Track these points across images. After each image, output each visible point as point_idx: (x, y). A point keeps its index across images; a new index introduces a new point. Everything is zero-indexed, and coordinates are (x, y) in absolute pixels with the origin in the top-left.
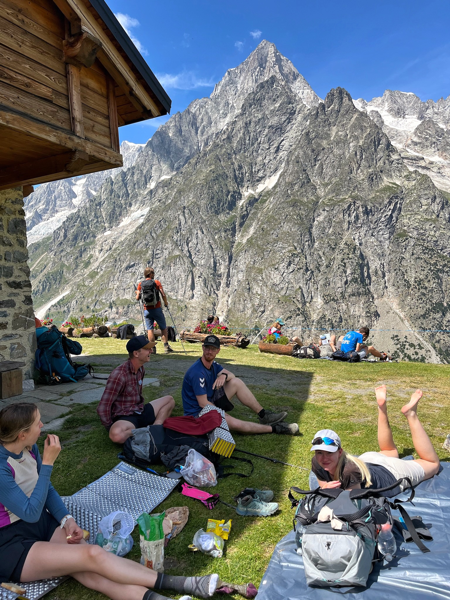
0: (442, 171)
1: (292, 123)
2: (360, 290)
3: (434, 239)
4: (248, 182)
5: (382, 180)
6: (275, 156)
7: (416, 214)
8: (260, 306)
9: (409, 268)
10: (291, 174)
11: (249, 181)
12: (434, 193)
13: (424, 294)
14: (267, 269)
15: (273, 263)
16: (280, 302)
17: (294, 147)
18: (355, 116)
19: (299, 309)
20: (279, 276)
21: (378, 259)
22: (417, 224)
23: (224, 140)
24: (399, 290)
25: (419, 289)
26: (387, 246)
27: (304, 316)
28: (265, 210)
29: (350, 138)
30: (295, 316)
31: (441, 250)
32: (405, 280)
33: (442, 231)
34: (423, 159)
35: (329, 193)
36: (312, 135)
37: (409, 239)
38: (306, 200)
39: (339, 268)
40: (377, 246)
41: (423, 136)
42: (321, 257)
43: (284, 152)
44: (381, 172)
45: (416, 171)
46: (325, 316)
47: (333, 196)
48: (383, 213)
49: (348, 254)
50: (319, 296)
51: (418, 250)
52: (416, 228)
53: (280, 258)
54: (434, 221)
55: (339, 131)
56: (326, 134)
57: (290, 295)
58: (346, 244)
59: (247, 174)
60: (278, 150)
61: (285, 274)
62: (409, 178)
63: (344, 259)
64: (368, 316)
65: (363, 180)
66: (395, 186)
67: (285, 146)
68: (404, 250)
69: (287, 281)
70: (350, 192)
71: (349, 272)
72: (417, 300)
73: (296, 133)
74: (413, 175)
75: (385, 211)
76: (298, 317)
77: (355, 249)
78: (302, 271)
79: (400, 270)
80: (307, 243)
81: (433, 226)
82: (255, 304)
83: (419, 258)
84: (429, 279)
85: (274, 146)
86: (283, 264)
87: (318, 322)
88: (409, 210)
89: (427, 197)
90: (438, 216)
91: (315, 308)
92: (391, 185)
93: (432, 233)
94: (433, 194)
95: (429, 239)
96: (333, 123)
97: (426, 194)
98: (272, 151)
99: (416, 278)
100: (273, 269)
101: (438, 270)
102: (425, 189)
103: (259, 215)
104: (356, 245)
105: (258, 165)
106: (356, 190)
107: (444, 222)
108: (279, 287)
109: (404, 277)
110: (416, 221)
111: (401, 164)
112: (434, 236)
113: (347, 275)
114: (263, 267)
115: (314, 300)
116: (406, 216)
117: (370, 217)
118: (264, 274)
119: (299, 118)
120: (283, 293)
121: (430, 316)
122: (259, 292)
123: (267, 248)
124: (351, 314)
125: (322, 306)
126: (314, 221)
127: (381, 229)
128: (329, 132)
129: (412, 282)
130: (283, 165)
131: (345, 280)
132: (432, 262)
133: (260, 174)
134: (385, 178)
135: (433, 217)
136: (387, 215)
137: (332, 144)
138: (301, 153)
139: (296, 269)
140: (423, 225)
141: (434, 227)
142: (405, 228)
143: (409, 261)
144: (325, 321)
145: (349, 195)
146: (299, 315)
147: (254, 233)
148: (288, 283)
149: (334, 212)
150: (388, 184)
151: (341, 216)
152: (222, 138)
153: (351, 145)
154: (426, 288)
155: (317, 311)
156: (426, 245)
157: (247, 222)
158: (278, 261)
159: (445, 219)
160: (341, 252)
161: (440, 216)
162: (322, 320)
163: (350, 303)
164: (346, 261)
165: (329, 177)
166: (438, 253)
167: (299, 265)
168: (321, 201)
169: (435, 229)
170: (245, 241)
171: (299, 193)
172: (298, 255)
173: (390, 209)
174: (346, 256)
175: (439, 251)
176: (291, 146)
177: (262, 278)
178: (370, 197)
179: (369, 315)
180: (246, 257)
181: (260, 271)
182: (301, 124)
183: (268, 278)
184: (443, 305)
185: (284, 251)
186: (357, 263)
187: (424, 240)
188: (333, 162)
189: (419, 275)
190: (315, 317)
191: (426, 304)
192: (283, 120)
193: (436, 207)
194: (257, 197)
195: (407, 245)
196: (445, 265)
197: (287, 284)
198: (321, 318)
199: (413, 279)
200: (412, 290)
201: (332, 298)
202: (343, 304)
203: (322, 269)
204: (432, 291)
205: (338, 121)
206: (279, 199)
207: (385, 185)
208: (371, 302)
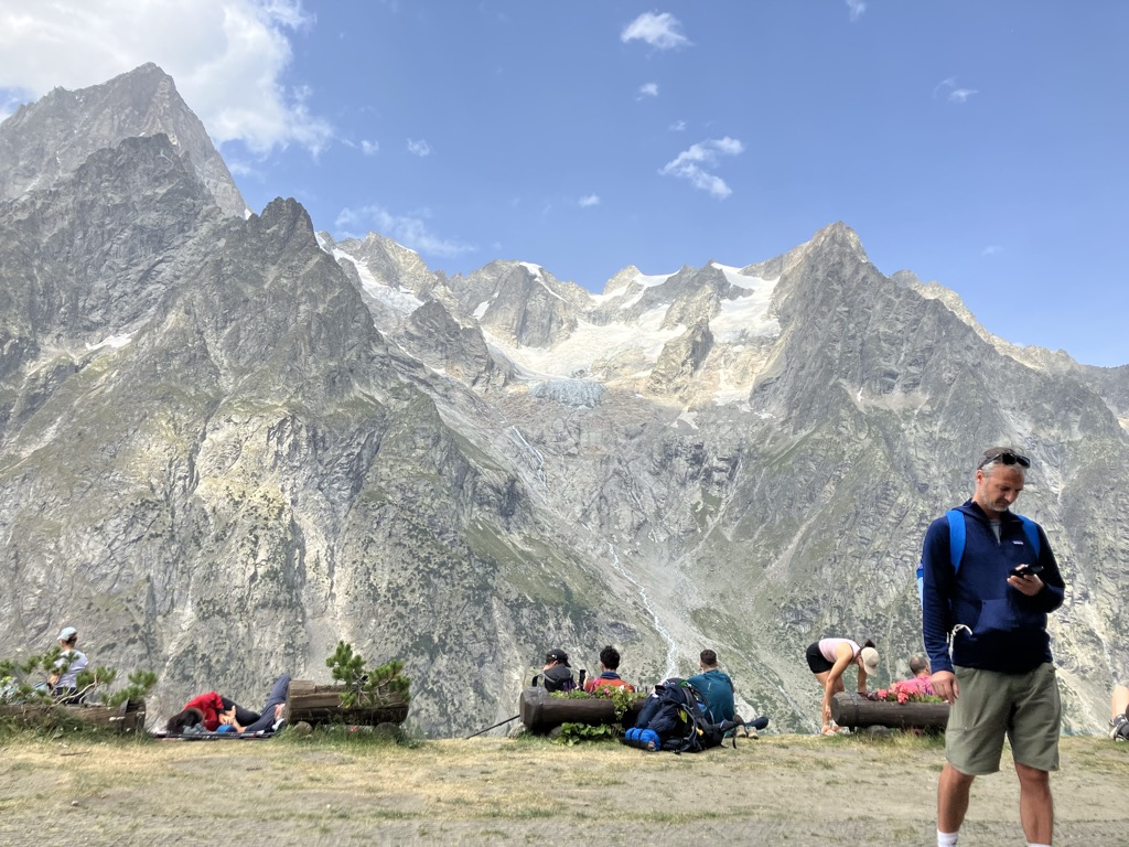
0: (451, 393)
1: (187, 234)
2: (280, 598)
3: (430, 512)
4: (62, 327)
5: (351, 386)
6: (136, 288)
7: (404, 461)
8: (36, 613)
9: (379, 561)
10: (170, 332)
11: (63, 323)
12: (438, 429)
13: (401, 616)
14: (73, 527)
15: (93, 514)
16: (93, 608)
17: (181, 280)
18: (316, 259)
19: (136, 628)
20: (102, 548)
21: (323, 536)
22: (404, 480)
23: (19, 222)
24: (356, 603)
25: (394, 605)
26: (343, 514)
27: (147, 644)
28: (93, 394)
29: (302, 295)
30: (124, 644)
31: (440, 534)
32: (371, 585)
33: (444, 499)
34: (421, 366)
35: (245, 389)
36: (228, 269)
37: (388, 505)
38: (192, 392)
39: (242, 545)
40: (325, 510)
41: (426, 328)
42: (206, 517)
43: (158, 285)
44: (351, 371)
45: (411, 386)
46: (195, 648)
47: (252, 397)
48: (344, 449)
49: (266, 519)
50: (189, 603)
51: (401, 529)
52: (401, 488)
53: (111, 505)
54: (433, 481)
55: (281, 276)
56: (256, 274)
57: (120, 592)
58: (264, 497)
59: (62, 309)
60: (146, 277)
61: (117, 544)
62: (398, 394)
63: (255, 528)
64: (288, 654)
65: (316, 378)
66: (372, 402)
67: (163, 274)
68: (375, 526)
69: (119, 560)
70: (288, 396)
71: (262, 555)
72: (388, 627)
73: (193, 255)
74: (406, 390)
75: (349, 445)
76: (131, 646)
77: (281, 510)
78: (159, 541)
79: (362, 563)
80: (181, 483)
81: (430, 488)
82: (25, 608)
83: (400, 544)
84: (412, 587)
85: (140, 268)
86: (118, 521)
87: (178, 661)
88: (392, 453)
89: (425, 434)
90: (440, 472)
91: (175, 628)
92: (366, 399)
93: (428, 501)
94: (435, 431)
95: (421, 511)
96: (272, 258)
97: (424, 429)
98: (132, 276)
99: (390, 583)
100: (89, 529)
101: (432, 571)
102: (424, 420)
103: (76, 403)
104: (285, 503)
105: (93, 296)
106: (300, 394)
107: (449, 485)
108: (98, 571)
109: (368, 579)
110: (403, 473)
111: (388, 366)
112: (430, 506)
113: (257, 561)
114: (64, 521)
115: (175, 610)
116: (387, 462)
117: (319, 452)
118: (64, 537)
119: (204, 230)
120: (104, 586)
121: (407, 660)
122: (41, 580)
123: (83, 479)
124: (255, 646)
125: (193, 624)
126: (203, 437)
127: (338, 479)
128: (261, 273)
129: (382, 590)
130: (152, 310)
131: (252, 571)
132: (422, 556)
133: (96, 317)
134: (357, 385)
135: (432, 472)
136: (352, 454)
137: (265, 296)
138: (199, 297)
139: (147, 536)
140: (414, 483)
141: (432, 490)
142: (383, 484)
143: (381, 548)
144: (194, 659)
145: (285, 400)
146: (133, 641)
147: (55, 440)
148: (120, 564)
149: (250, 428)
150: (361, 396)
151: (263, 439)
152: (16, 218)
153: (302, 308)
154: (406, 604)
155: (180, 635)
156: (414, 521)
157: (42, 412)
158: (104, 511)
159: (450, 479)
160: (251, 511)
161: (444, 472)
162: (187, 656)
163: (254, 624)
164: (259, 532)
165: (248, 357)
166: (434, 538)
167: (154, 528)
168: (224, 400)
169: (433, 494)
170: (26, 453)
171: (179, 375)
172: (156, 505)
173: (359, 444)
174: (260, 523)
175: (436, 536)
176: (177, 278)
177: (56, 547)
178: (325, 413)
179: (291, 651)
180: (22, 491)
181: (55, 531)
182: (204, 242)
183: (73, 548)
184: (431, 639)
185: (126, 491)
186: (281, 539)
187: (413, 511)
188: (263, 331)
189: (396, 576)
190: (171, 649)
191: (403, 636)
192: (169, 222)
193: (438, 456)
194: (77, 363)
195: (382, 517)
196: (443, 564)
197: (118, 567)
198: (186, 653)
199: (385, 585)
200: (381, 605)
201: (217, 608)
202: (240, 624)
203: (206, 542)
204: (415, 611)
205: (283, 257)
206: (132, 378)
207: (356, 397)
208: (299, 623)
